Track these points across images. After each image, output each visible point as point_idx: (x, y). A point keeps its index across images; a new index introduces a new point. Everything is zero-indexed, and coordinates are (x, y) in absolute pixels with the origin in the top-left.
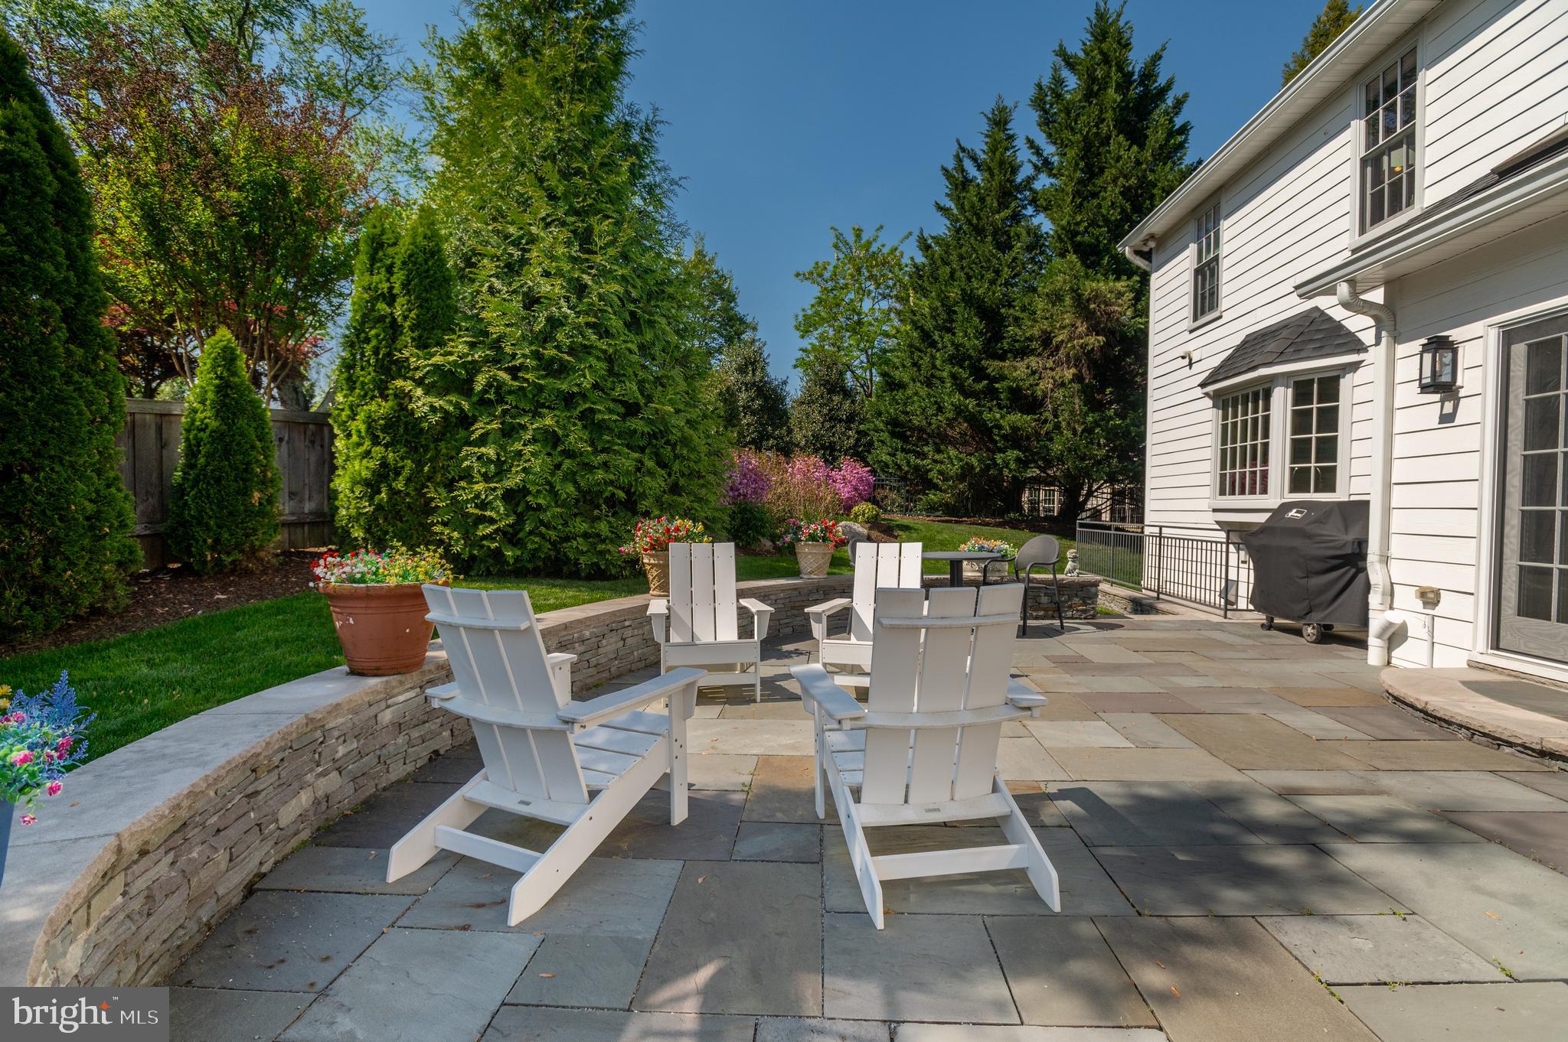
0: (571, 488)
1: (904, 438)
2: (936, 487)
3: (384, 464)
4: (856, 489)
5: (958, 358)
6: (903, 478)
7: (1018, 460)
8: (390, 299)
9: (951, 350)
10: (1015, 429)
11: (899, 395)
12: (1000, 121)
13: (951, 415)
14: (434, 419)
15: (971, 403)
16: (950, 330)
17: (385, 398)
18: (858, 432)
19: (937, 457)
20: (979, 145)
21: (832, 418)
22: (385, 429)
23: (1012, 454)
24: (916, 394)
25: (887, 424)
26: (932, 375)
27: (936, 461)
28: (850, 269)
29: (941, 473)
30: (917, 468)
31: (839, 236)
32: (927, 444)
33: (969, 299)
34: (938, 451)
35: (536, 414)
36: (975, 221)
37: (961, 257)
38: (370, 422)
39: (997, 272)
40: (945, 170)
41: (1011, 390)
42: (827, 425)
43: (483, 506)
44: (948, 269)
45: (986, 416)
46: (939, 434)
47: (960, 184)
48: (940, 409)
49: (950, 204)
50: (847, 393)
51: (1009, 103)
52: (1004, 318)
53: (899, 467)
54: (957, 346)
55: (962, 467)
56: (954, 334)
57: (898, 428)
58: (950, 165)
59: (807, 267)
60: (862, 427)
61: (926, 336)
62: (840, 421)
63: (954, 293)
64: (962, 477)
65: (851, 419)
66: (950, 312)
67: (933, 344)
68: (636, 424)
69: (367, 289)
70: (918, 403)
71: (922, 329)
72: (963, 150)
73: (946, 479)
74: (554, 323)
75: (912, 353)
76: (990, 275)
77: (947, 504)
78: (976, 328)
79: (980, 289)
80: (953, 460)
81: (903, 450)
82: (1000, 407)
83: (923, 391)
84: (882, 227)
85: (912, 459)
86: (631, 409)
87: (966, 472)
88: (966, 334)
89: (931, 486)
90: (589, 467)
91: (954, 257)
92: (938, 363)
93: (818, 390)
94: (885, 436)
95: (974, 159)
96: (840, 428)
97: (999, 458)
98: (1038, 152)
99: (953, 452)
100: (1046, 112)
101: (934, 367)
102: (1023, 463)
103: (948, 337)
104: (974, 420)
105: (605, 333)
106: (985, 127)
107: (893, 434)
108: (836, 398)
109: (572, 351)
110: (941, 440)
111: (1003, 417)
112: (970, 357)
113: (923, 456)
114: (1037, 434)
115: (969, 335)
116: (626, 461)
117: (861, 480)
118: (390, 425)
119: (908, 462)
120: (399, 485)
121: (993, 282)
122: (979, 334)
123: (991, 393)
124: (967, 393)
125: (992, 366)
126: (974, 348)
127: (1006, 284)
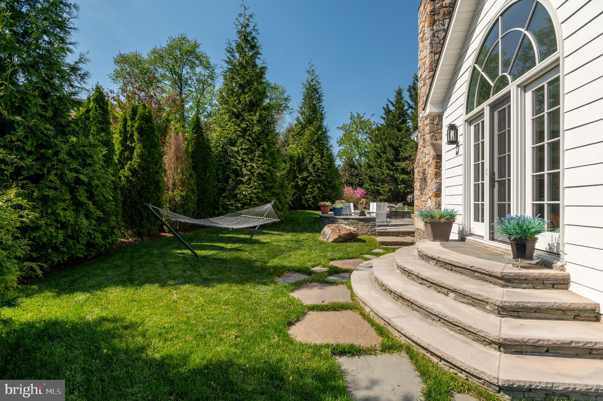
0: (322, 196)
1: (373, 181)
2: (382, 195)
3: (295, 192)
4: (361, 195)
5: (387, 160)
6: (373, 192)
7: (404, 187)
8: (294, 167)
9: (385, 158)
10: (403, 179)
11: (372, 169)
12: (399, 93)
13: (386, 176)
14: (302, 185)
15: (391, 173)
16: (385, 153)
17: (294, 182)
18: (359, 179)
19: (382, 186)
20: (393, 100)
21: (352, 175)
22: (295, 187)
23: (403, 186)
24: (376, 170)
25: (368, 177)
26: (381, 165)
27: (382, 188)
28: (355, 127)
29: (383, 191)
30: (377, 189)
31: (352, 115)
32: (379, 182)
33: (390, 145)
34: (383, 185)
35: (317, 184)
36: (391, 124)
37: (388, 134)
38: (292, 186)
39: (398, 137)
40: (384, 108)
41: (401, 169)
42: (350, 177)
43: (309, 198)
44: (384, 137)
45: (395, 175)
46: (383, 180)
47: (388, 112)
48: (383, 174)
49: (384, 116)
50: (356, 168)
51: (402, 88)
52: (399, 151)
53: (372, 189)
54: (387, 158)
55: (389, 189)
56: (386, 154)
57: (371, 178)
58: (385, 107)
59: (341, 126)
60: (361, 178)
61: (378, 154)
62: (354, 176)
63: (386, 143)
64: (389, 192)
65: (357, 175)
66: (385, 148)
67: (381, 157)
68: (331, 185)
69: (290, 165)
70: (377, 172)
71: (378, 153)
72: (389, 101)
73: (385, 192)
74: (318, 169)
75: (375, 158)
76: (396, 138)
77: (385, 199)
78: (392, 153)
79: (393, 142)
80: (386, 187)
81: (373, 185)
82: (399, 173)
83: (378, 169)
84: (365, 113)
85: (375, 187)
86: (329, 182)
87: (390, 190)
88: (389, 154)
89: (380, 194)
90: (324, 192)
91: (386, 133)
92: (383, 162)
93: (347, 167)
94: (368, 181)
95: (392, 103)
96: (354, 178)
97: (399, 187)
98: (409, 104)
99: (386, 185)
100: (411, 93)
101: (381, 162)
102: (406, 188)
103: (385, 155)
104: (392, 177)
105: (325, 170)
106: (395, 94)
107: (370, 180)
108: (353, 169)
109: (321, 173)
110: (383, 182)
111: (400, 176)
112: (391, 160)
113: (379, 186)
114: (409, 180)
115: (390, 154)
116: (330, 191)
117: (362, 193)
118: (295, 186)
119: (375, 188)
120: (297, 195)
121: (396, 140)
122: (393, 154)
123: (397, 170)
124: (390, 170)
125: (396, 163)
126: (392, 158)
127: (401, 141)
